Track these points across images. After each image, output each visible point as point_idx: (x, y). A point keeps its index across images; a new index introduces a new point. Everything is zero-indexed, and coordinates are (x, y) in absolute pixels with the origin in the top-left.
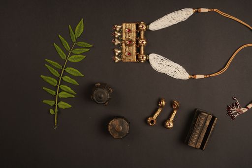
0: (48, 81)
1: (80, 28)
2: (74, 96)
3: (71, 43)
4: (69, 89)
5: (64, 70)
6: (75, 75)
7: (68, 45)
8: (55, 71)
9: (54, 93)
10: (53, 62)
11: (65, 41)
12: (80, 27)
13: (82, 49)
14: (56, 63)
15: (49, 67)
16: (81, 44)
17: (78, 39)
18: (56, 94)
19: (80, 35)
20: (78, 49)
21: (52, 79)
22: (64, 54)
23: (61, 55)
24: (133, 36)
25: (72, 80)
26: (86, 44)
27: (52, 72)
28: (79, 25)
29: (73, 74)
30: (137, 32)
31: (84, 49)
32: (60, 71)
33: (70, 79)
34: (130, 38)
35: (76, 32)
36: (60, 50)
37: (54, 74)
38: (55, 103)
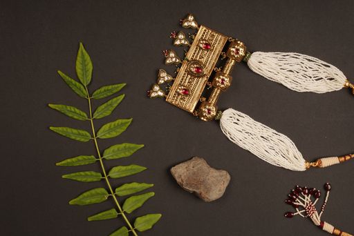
0: (88, 201)
1: (84, 64)
2: (153, 194)
3: (81, 103)
4: (135, 185)
5: (103, 160)
6: (128, 154)
7: (77, 111)
8: (88, 173)
9: (114, 211)
10: (74, 159)
11: (68, 108)
12: (84, 61)
13: (109, 102)
14: (80, 158)
15: (72, 176)
16: (100, 93)
17: (92, 87)
18: (118, 211)
19: (89, 78)
20: (103, 107)
21: (93, 191)
22: (81, 132)
23: (78, 139)
24: (210, 60)
25: (130, 167)
26: (110, 87)
27: (84, 180)
28: (79, 59)
29: (122, 155)
30: (221, 56)
31: (115, 99)
32: (96, 167)
33: (124, 168)
34: (203, 60)
35: (80, 76)
36: (69, 130)
37: (89, 180)
38: (129, 228)
